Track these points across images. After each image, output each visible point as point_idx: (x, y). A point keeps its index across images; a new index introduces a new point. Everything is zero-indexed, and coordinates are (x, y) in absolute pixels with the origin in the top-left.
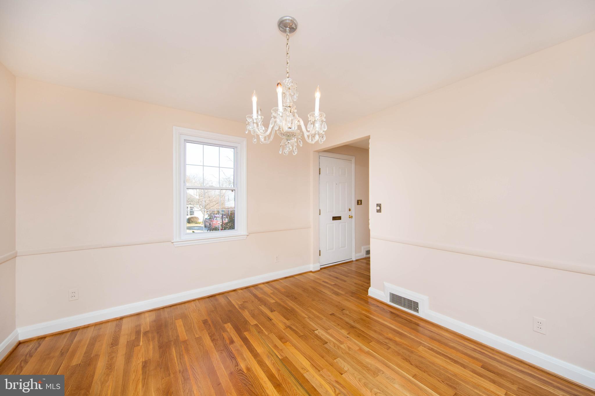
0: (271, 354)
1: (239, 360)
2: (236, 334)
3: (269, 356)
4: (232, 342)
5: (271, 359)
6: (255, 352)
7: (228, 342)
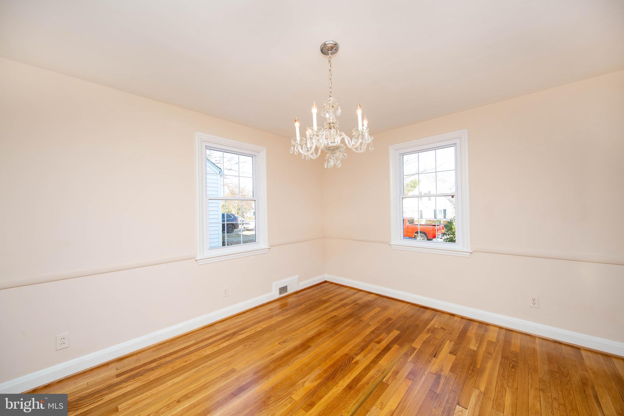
0: (383, 372)
1: (363, 354)
2: (390, 341)
3: (380, 371)
4: (379, 342)
5: (377, 374)
6: (378, 360)
7: (377, 340)
